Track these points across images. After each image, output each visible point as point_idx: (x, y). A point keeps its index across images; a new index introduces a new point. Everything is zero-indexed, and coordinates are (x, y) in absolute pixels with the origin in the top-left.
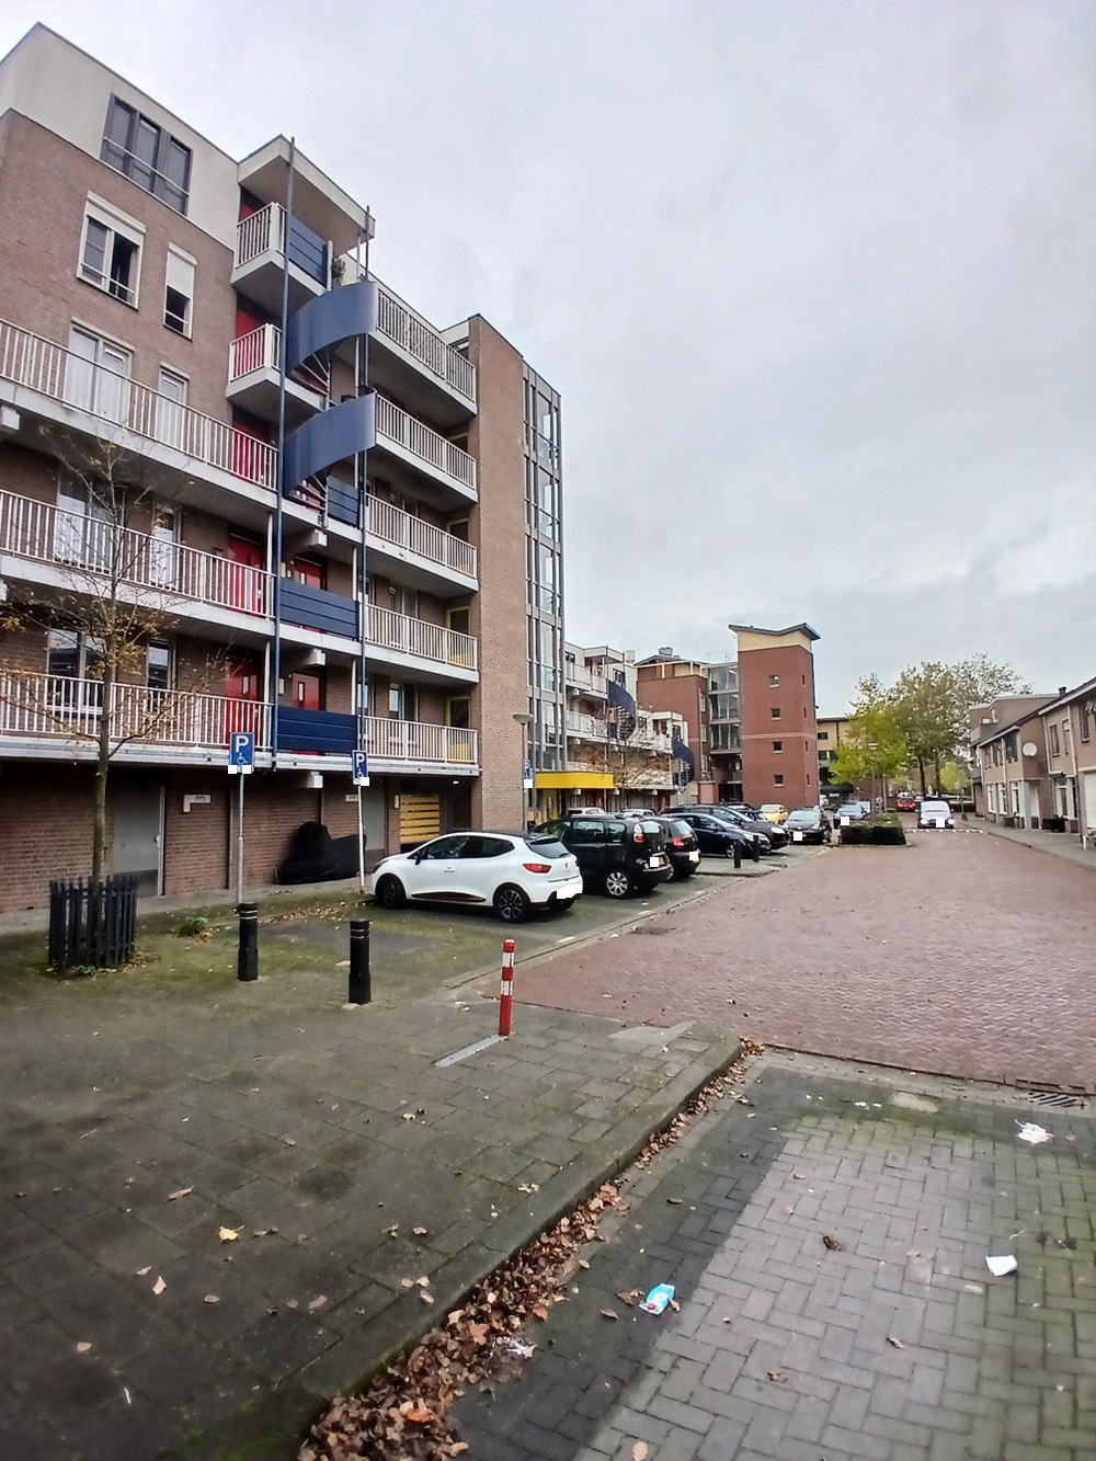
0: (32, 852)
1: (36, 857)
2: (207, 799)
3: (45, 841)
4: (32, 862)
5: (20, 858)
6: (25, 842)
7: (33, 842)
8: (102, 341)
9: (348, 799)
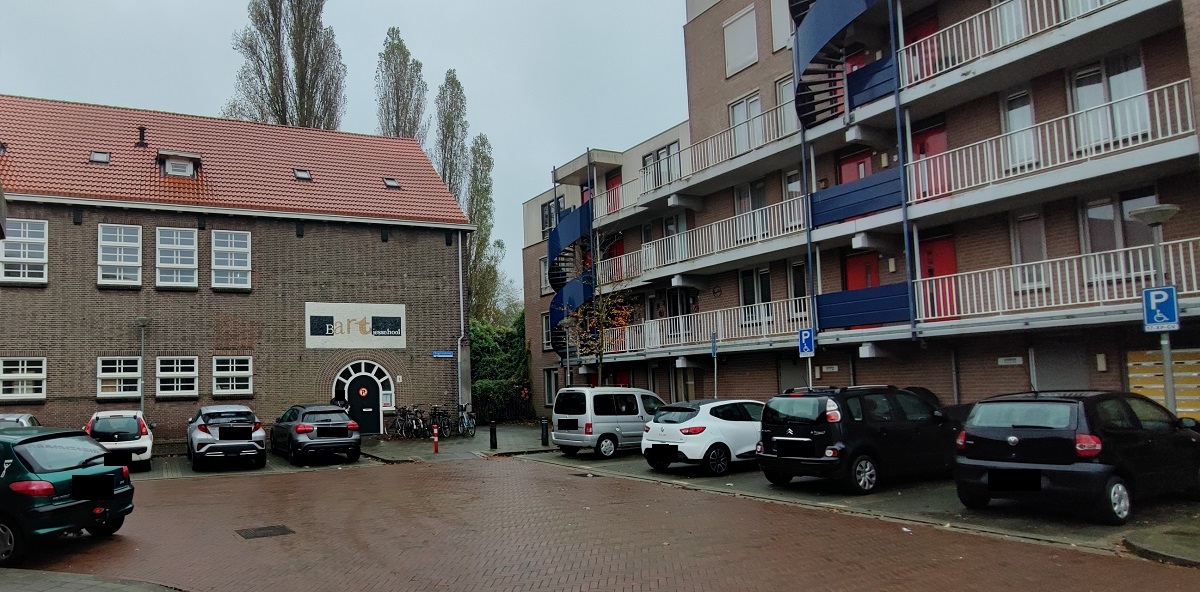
2: (836, 369)
8: (745, 100)
9: (1002, 362)
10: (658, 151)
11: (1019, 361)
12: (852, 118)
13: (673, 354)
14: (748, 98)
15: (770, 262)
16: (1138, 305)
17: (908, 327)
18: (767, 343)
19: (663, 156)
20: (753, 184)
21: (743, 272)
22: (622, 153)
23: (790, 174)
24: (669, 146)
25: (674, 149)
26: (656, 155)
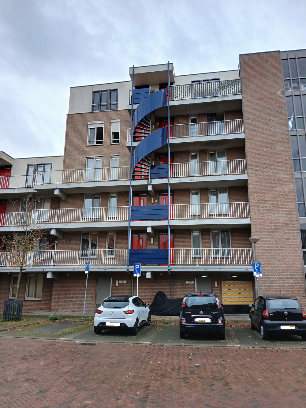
0: (75, 296)
1: (76, 297)
2: (125, 282)
3: (78, 293)
4: (74, 299)
5: (72, 297)
6: (73, 293)
7: (75, 293)
8: (94, 158)
9: (187, 282)
10: (38, 165)
11: (192, 282)
12: (151, 182)
13: (45, 270)
14: (96, 158)
15: (99, 231)
16: (252, 267)
17: (167, 266)
18: (103, 268)
19: (40, 169)
20: (94, 195)
21: (83, 233)
22: (14, 159)
23: (112, 195)
24: (45, 164)
25: (48, 168)
26: (36, 167)
